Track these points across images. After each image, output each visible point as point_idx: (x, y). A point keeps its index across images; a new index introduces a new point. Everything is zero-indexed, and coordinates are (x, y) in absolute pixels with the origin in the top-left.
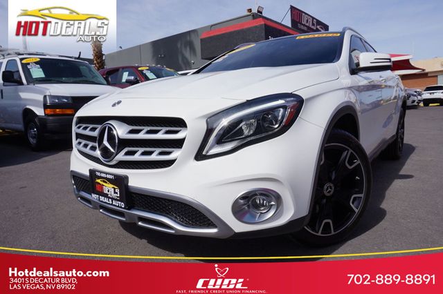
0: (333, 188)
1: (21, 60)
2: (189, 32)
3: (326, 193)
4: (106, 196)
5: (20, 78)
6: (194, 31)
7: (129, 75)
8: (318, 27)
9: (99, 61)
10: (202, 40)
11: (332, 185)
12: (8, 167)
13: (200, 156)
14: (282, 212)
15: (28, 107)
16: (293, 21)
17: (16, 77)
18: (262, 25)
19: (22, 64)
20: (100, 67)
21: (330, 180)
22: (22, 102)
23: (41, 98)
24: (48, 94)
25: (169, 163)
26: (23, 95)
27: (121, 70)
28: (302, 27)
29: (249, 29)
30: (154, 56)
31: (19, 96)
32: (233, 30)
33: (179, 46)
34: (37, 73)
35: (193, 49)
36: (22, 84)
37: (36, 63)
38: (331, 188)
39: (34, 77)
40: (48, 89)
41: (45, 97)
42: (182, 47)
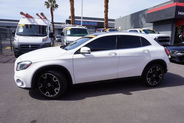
13: (17, 70)
18: (175, 6)
19: (66, 30)
36: (64, 36)
37: (70, 30)
39: (67, 34)
42: (141, 17)
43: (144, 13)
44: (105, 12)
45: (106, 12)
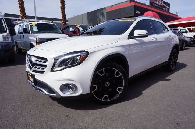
0: (109, 84)
1: (30, 24)
2: (102, 9)
3: (106, 85)
4: (30, 80)
5: (29, 31)
6: (104, 8)
7: (72, 29)
8: (164, 5)
9: (64, 21)
10: (107, 12)
11: (109, 83)
12: (17, 66)
13: (52, 71)
14: (78, 91)
15: (31, 42)
16: (151, 3)
17: (28, 31)
18: (133, 5)
19: (30, 26)
20: (64, 24)
21: (108, 81)
22: (29, 40)
23: (35, 39)
24: (38, 38)
25: (43, 72)
26: (30, 38)
27: (69, 27)
28: (155, 5)
29: (127, 7)
30: (87, 19)
31: (29, 38)
32: (120, 8)
33: (98, 14)
34: (35, 29)
35: (103, 16)
36: (30, 33)
37: (35, 25)
38: (108, 84)
39: (34, 31)
40: (38, 36)
41: (37, 39)
42: (99, 15)
43: (102, 11)
44: (61, 8)
45: (63, 8)
